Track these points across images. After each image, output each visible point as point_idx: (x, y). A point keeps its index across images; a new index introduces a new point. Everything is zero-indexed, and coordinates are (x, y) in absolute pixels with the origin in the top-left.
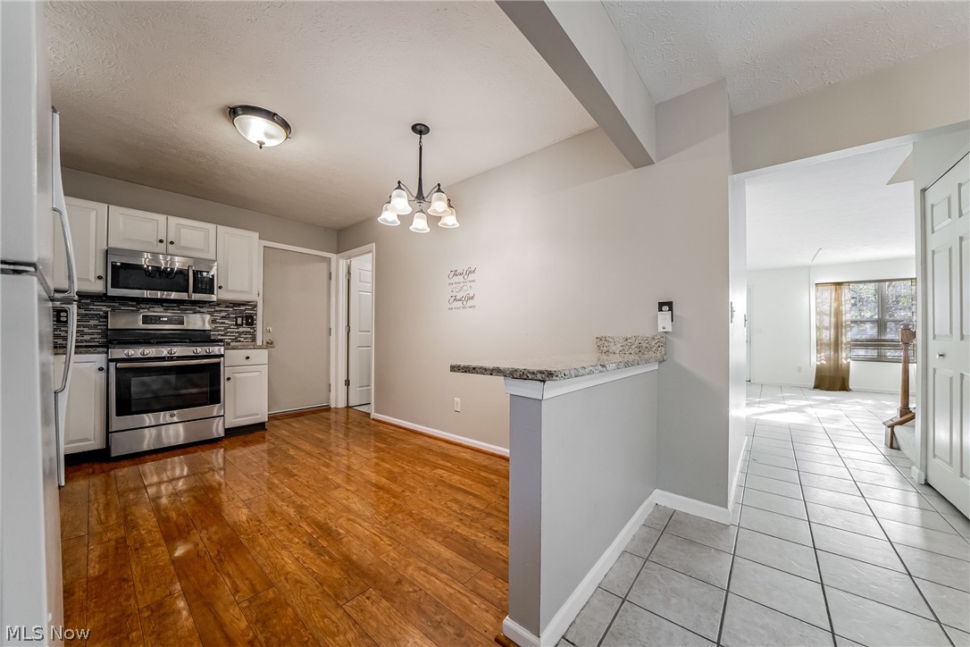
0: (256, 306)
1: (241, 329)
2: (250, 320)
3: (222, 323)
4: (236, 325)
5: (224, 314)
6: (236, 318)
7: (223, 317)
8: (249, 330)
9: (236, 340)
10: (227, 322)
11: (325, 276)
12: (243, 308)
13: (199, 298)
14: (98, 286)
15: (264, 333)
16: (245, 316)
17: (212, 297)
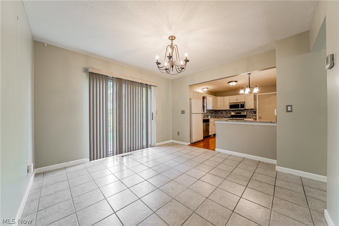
0: (256, 109)
1: (253, 115)
2: (255, 112)
7: (249, 112)
8: (255, 115)
9: (252, 117)
13: (242, 109)
14: (229, 109)
15: (259, 115)
16: (254, 111)
17: (244, 109)
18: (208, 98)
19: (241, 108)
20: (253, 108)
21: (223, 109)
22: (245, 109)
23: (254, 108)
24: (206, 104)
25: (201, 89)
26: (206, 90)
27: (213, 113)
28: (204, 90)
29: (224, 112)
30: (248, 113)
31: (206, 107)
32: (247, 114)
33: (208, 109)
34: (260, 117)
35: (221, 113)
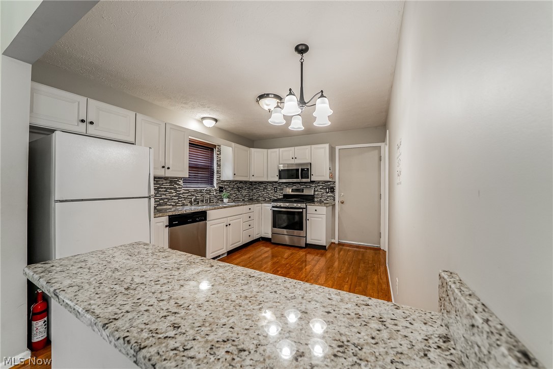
0: (335, 182)
1: (328, 195)
2: (332, 190)
3: (321, 191)
4: (326, 192)
5: (321, 187)
6: (326, 189)
7: (321, 189)
8: (332, 195)
9: (326, 200)
10: (322, 191)
11: (377, 158)
12: (329, 183)
13: (304, 180)
14: (276, 179)
15: (339, 197)
16: (330, 187)
17: (308, 180)
18: (223, 148)
19: (302, 178)
20: (328, 179)
21: (266, 180)
22: (313, 182)
23: (331, 180)
24: (219, 165)
25: (198, 121)
26: (210, 124)
27: (242, 188)
28: (206, 122)
29: (269, 188)
30: (317, 191)
31: (218, 172)
32: (316, 193)
33: (223, 178)
34: (342, 199)
35: (264, 189)
